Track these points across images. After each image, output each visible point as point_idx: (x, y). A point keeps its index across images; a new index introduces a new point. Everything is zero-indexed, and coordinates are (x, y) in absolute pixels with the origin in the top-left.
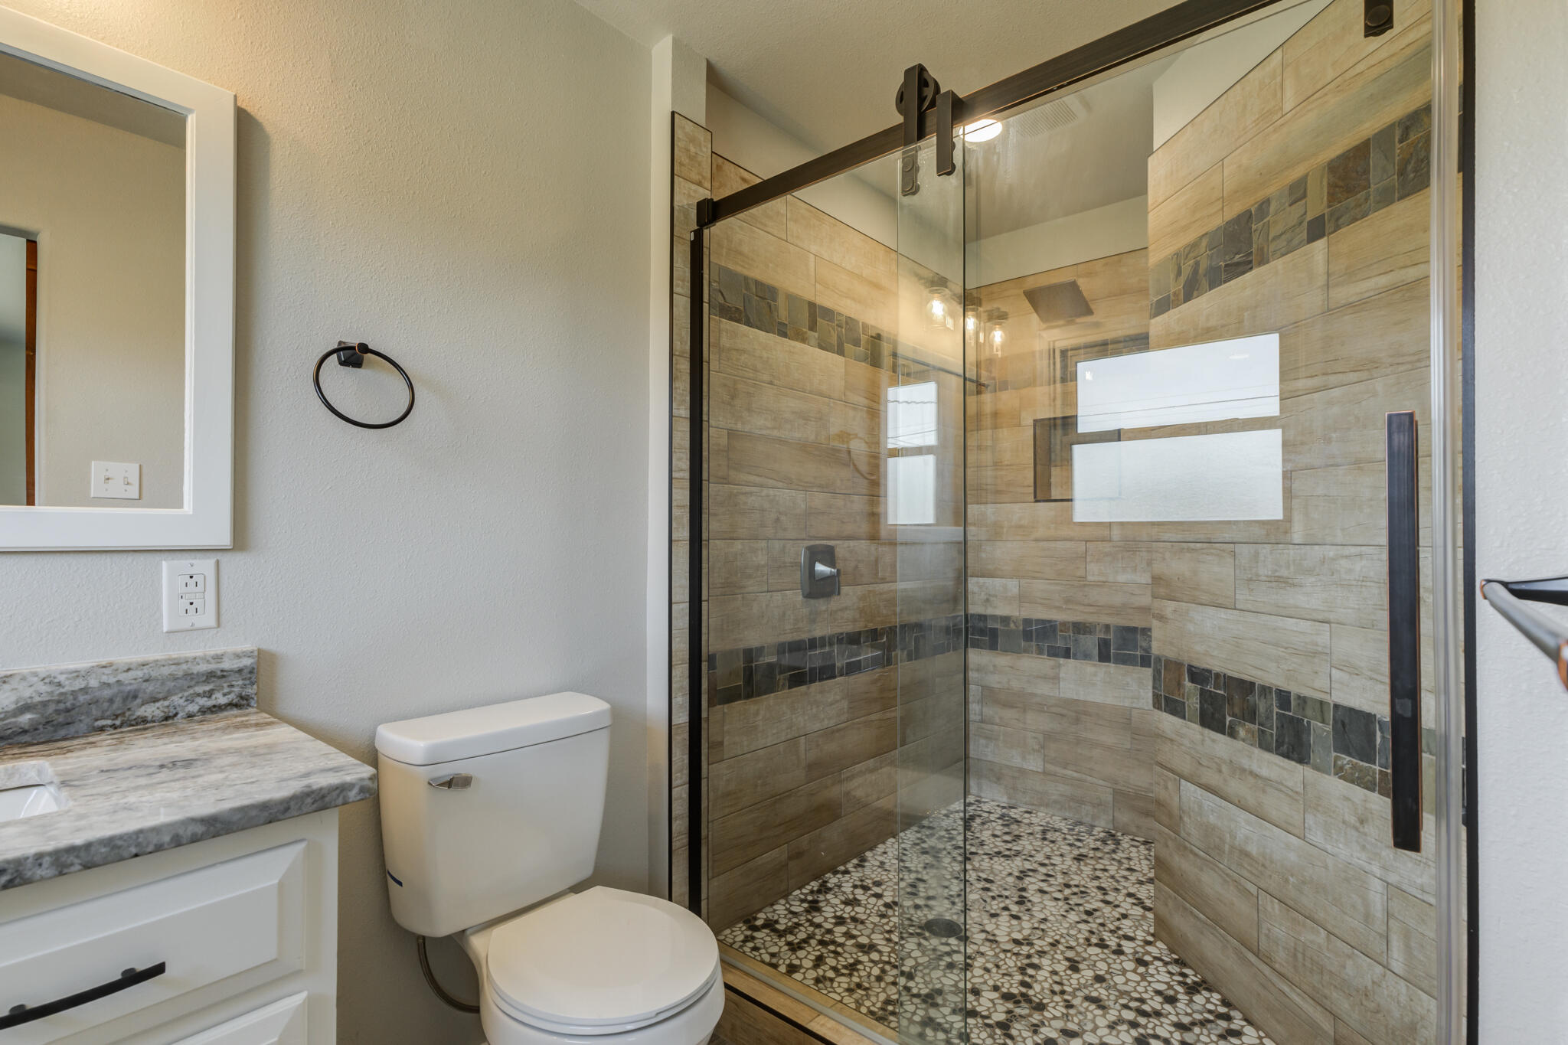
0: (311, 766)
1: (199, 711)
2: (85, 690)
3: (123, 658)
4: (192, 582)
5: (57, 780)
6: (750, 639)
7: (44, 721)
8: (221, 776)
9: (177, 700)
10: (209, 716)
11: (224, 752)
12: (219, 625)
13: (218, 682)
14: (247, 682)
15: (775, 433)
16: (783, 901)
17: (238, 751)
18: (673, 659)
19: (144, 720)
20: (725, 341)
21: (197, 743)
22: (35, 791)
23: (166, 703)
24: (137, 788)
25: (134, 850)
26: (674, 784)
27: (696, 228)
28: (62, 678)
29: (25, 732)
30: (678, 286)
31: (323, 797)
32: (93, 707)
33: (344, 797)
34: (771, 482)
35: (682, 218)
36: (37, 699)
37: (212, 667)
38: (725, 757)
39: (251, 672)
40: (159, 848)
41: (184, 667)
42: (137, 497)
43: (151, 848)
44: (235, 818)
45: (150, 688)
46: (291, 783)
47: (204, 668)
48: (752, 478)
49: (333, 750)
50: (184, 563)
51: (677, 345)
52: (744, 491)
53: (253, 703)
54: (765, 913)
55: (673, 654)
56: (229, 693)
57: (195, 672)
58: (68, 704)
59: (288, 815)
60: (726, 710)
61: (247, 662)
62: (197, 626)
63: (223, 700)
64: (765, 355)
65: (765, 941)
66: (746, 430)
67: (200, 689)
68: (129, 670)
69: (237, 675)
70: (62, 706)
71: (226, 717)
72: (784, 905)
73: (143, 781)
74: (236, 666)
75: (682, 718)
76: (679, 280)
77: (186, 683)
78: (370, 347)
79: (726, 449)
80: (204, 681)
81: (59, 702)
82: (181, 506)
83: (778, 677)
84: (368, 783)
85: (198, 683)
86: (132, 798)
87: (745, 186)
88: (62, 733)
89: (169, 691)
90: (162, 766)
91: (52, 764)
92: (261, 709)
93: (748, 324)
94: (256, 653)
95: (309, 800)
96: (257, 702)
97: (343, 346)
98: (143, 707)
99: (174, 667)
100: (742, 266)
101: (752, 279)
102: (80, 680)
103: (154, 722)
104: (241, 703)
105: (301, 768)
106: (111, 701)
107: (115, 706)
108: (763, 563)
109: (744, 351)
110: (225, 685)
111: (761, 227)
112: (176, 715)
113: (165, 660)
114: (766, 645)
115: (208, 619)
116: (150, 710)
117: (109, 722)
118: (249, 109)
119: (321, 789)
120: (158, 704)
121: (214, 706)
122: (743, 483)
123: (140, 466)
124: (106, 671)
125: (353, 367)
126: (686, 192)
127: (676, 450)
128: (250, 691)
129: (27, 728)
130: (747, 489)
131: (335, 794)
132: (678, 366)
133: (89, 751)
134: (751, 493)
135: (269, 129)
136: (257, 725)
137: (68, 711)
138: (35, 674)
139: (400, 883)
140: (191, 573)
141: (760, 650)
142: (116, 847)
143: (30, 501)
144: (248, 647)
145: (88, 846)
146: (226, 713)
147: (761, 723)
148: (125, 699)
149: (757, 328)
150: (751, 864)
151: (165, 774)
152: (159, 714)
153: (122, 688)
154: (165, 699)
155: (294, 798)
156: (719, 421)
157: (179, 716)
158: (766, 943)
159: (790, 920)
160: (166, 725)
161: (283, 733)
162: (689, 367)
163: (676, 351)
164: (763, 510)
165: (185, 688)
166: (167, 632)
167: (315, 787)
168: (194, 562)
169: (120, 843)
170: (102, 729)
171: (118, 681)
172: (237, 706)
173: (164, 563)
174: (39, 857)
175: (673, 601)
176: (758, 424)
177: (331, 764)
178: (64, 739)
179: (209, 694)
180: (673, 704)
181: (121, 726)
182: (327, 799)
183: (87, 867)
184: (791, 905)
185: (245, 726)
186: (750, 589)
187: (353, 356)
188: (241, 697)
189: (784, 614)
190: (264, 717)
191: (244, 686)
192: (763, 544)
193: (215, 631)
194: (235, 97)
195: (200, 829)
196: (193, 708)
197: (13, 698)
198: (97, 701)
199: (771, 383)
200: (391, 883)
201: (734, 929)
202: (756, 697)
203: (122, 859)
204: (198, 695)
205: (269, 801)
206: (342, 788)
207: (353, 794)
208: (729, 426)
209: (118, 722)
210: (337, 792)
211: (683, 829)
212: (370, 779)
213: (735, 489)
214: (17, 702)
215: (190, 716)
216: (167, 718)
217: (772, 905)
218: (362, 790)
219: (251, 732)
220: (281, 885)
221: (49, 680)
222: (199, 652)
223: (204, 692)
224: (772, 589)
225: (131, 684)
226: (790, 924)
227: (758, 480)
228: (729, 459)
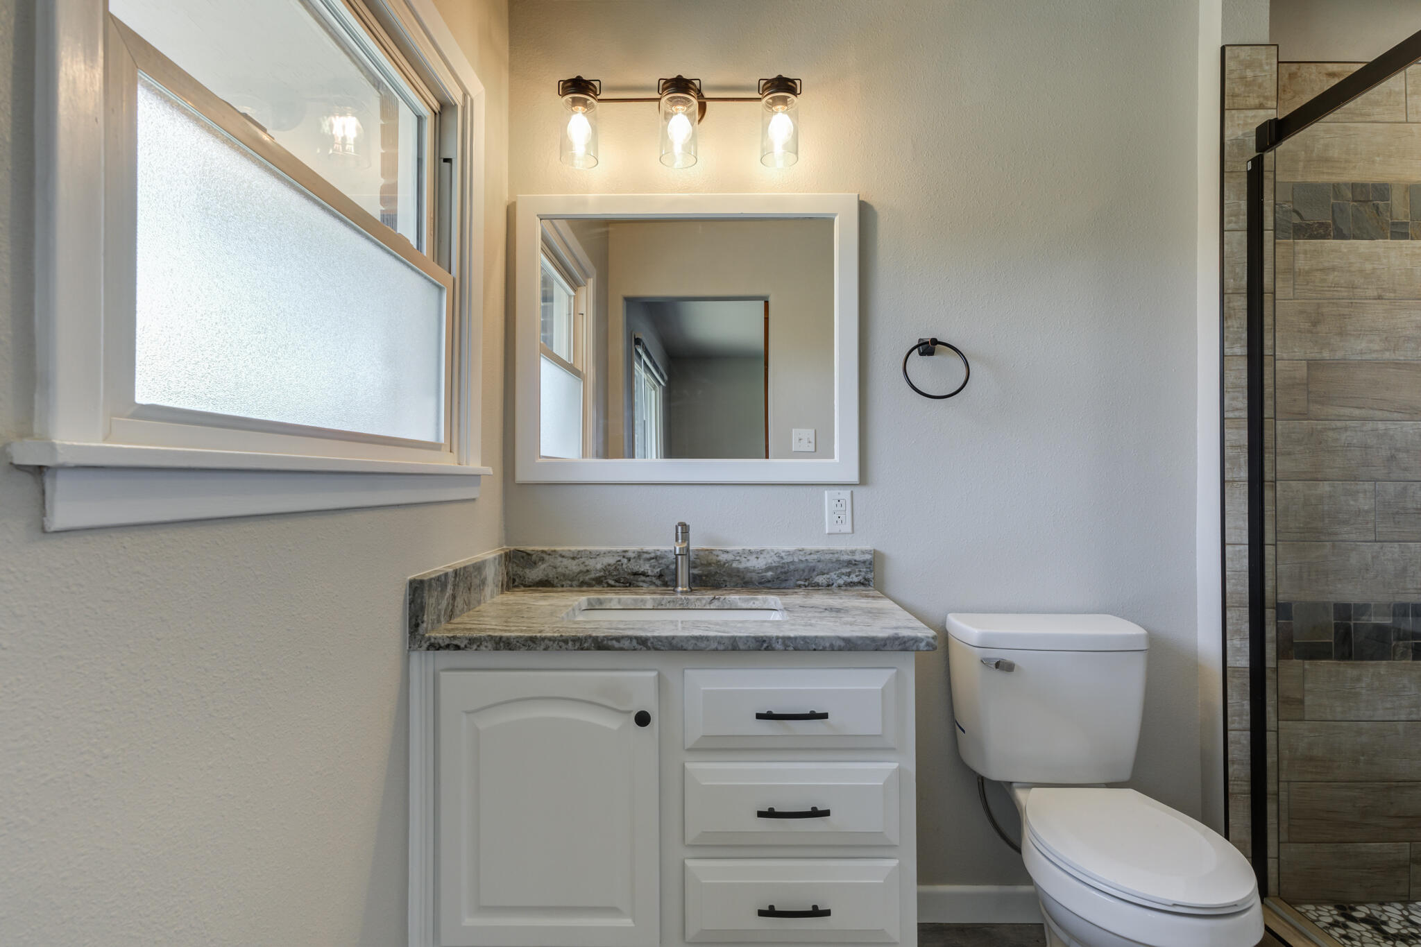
0: (900, 624)
1: (844, 584)
2: (792, 563)
3: (810, 547)
4: (839, 504)
5: (782, 608)
6: (1350, 593)
7: (776, 577)
8: (853, 619)
9: (833, 575)
10: (849, 588)
11: (856, 608)
12: (853, 532)
13: (854, 567)
14: (868, 570)
15: (1387, 355)
16: (1399, 906)
17: (862, 609)
18: (1228, 600)
19: (818, 585)
20: (1301, 263)
21: (841, 601)
22: (774, 612)
23: (828, 576)
24: (814, 617)
25: (814, 647)
26: (1230, 726)
27: (1255, 154)
28: (783, 554)
29: (769, 581)
30: (1230, 222)
31: (905, 643)
32: (796, 572)
33: (917, 646)
34: (1379, 414)
35: (1236, 151)
36: (774, 565)
37: (850, 557)
38: (1307, 718)
39: (870, 564)
40: (824, 649)
41: (836, 555)
42: (813, 450)
43: (821, 648)
44: (859, 642)
45: (820, 566)
46: (887, 630)
47: (846, 557)
48: (1347, 411)
49: (914, 618)
50: (835, 492)
51: (1230, 283)
52: (1334, 427)
53: (871, 584)
54: (1370, 909)
55: (1228, 595)
56: (859, 575)
57: (842, 559)
58: (786, 570)
59: (885, 648)
60: (1307, 666)
61: (868, 557)
62: (842, 531)
63: (856, 580)
64: (1368, 266)
65: (1362, 935)
66: (1337, 358)
67: (844, 570)
68: (811, 554)
69: (863, 565)
70: (783, 570)
71: (858, 590)
72: (1400, 911)
73: (817, 614)
74: (861, 559)
75: (1241, 660)
76: (1231, 216)
77: (837, 566)
78: (938, 340)
79: (1305, 382)
80: (846, 566)
81: (782, 567)
82: (833, 458)
83: (1394, 643)
84: (932, 641)
85: (843, 566)
86: (813, 621)
87: (1336, 81)
88: (784, 585)
89: (829, 569)
90: (826, 609)
91: (780, 600)
92: (876, 589)
93: (1340, 236)
94: (872, 552)
95: (897, 643)
96: (874, 583)
97: (921, 342)
98: (818, 577)
99: (831, 555)
100: (1328, 173)
101: (1346, 184)
102: (790, 557)
103: (822, 586)
104: (865, 583)
105: (894, 624)
106: (803, 571)
107: (805, 574)
108: (1366, 508)
109: (1333, 269)
110: (857, 570)
111: (1360, 119)
112: (833, 584)
113: (828, 550)
114: (1373, 603)
115: (847, 528)
116: (821, 579)
117: (802, 583)
118: (865, 200)
119: (904, 637)
120: (824, 576)
121: (851, 582)
122: (1333, 417)
123: (815, 431)
124: (801, 553)
125: (928, 355)
126: (1241, 122)
127: (1230, 390)
128: (870, 576)
129: (770, 579)
130: (1339, 424)
131: (911, 642)
132: (1231, 305)
133: (794, 596)
134: (1346, 429)
135: (877, 208)
136: (873, 597)
137: (785, 573)
138: (772, 551)
139: (964, 731)
140: (839, 498)
141: (1363, 608)
142: (806, 642)
143: (767, 457)
144: (868, 547)
145: (796, 638)
146: (857, 588)
147: (1364, 691)
148: (809, 571)
149: (1355, 238)
150: (1347, 846)
151: (827, 614)
152: (825, 582)
153: (809, 564)
154: (827, 574)
155: (888, 639)
156: (1295, 352)
157: (834, 585)
158: (1363, 938)
159: (1405, 927)
160: (828, 590)
161: (886, 604)
162: (1246, 303)
163: (1228, 289)
164: (1366, 447)
165: (837, 568)
166: (829, 534)
167: (900, 635)
168: (841, 492)
169: (808, 641)
170: (800, 586)
171: (806, 560)
172: (863, 584)
173: (826, 492)
174: (778, 638)
175: (1226, 542)
176: (1359, 347)
177: (911, 625)
178: (784, 588)
179: (849, 574)
180: (1228, 646)
181: (808, 586)
182: (907, 645)
183: (796, 649)
184: (1411, 914)
185: (867, 596)
186: (1346, 537)
187: (928, 347)
188: (865, 579)
189: (1405, 569)
190: (877, 593)
191: (866, 573)
192: (1368, 486)
193: (850, 536)
194: (859, 195)
195: (842, 644)
196: (841, 582)
197: (764, 563)
198: (797, 570)
199: (1380, 298)
200: (959, 730)
201: (1319, 908)
202: (1356, 659)
203: (809, 650)
204: (843, 574)
205: (876, 637)
206: (916, 640)
207: (922, 645)
208: (1309, 356)
209: (807, 584)
210: (913, 641)
211: (1243, 775)
212: (933, 638)
213: (1320, 425)
214: (766, 565)
215: (839, 586)
216: (828, 586)
217: (1382, 904)
218: (928, 644)
219: (870, 600)
220: (883, 690)
221: (778, 554)
222: (843, 548)
223: (846, 573)
224: (1381, 539)
225: (812, 562)
226: (1404, 931)
227: (1357, 412)
228: (1309, 392)
